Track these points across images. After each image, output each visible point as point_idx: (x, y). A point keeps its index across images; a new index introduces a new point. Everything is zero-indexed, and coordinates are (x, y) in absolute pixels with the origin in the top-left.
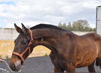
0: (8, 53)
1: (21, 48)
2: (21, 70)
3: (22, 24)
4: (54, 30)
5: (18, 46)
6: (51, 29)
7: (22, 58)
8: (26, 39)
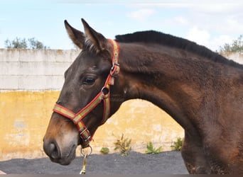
0: (152, 134)
1: (79, 94)
2: (84, 168)
3: (83, 20)
4: (195, 58)
5: (71, 88)
6: (186, 52)
7: (81, 125)
8: (95, 69)
